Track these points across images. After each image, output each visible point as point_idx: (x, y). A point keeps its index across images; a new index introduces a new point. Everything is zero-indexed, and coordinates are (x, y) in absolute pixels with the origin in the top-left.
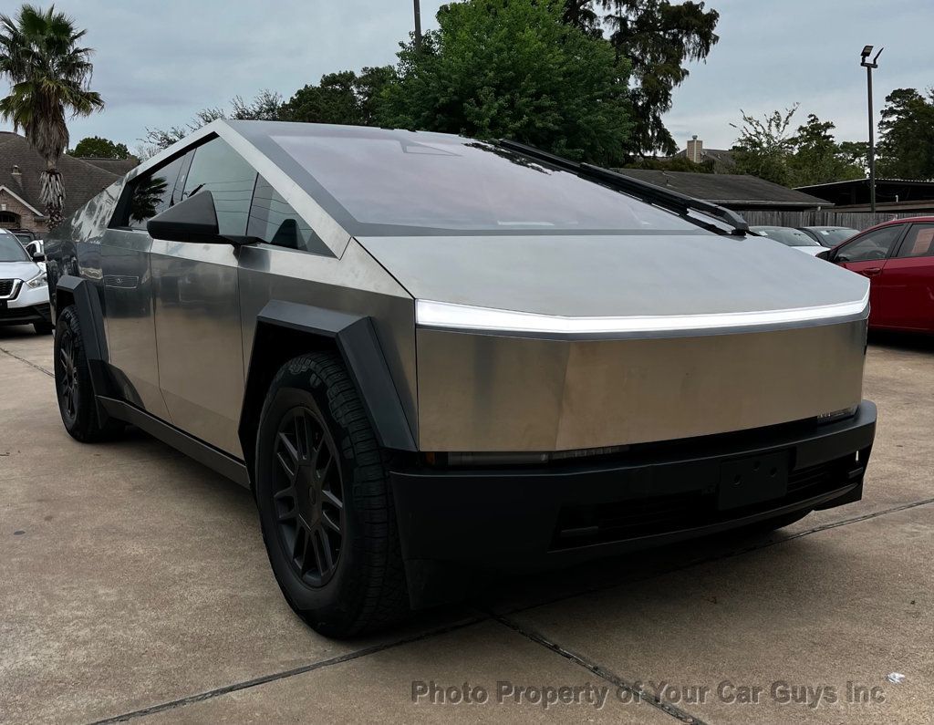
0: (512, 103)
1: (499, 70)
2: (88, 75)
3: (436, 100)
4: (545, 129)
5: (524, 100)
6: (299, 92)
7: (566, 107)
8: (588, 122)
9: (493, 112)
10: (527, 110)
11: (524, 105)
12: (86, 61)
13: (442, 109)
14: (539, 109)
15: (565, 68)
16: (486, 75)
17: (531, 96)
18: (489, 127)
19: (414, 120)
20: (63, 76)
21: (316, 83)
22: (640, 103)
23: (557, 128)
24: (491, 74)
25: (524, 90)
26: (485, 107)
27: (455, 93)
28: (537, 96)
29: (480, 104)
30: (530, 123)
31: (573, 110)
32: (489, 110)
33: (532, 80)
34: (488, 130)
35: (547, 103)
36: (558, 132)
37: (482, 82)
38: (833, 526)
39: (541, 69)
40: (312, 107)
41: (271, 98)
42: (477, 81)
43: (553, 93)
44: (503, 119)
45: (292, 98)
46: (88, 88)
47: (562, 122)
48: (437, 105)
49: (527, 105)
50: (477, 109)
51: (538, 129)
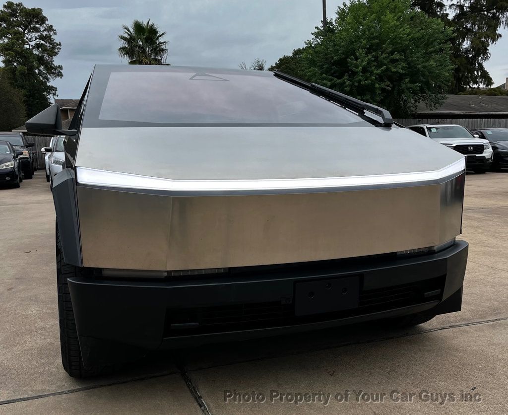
0: (376, 58)
1: (369, 39)
2: (165, 55)
3: (332, 57)
4: (397, 72)
5: (384, 56)
6: (280, 60)
7: (411, 59)
8: (424, 67)
9: (365, 63)
10: (386, 62)
11: (384, 58)
12: (164, 48)
13: (336, 63)
14: (393, 61)
15: (410, 37)
16: (361, 42)
17: (389, 53)
18: (362, 72)
19: (319, 70)
20: (153, 56)
21: (290, 54)
22: (470, 56)
23: (404, 72)
24: (364, 42)
25: (385, 50)
26: (359, 60)
27: (343, 53)
28: (392, 53)
29: (357, 59)
30: (388, 69)
31: (415, 61)
32: (362, 62)
33: (389, 44)
34: (361, 73)
35: (398, 57)
36: (405, 74)
37: (359, 47)
38: (460, 326)
39: (395, 38)
40: (287, 67)
41: (260, 63)
42: (356, 46)
43: (403, 51)
44: (371, 67)
45: (276, 63)
46: (165, 62)
47: (408, 68)
48: (332, 61)
49: (385, 58)
50: (355, 62)
51: (393, 72)
